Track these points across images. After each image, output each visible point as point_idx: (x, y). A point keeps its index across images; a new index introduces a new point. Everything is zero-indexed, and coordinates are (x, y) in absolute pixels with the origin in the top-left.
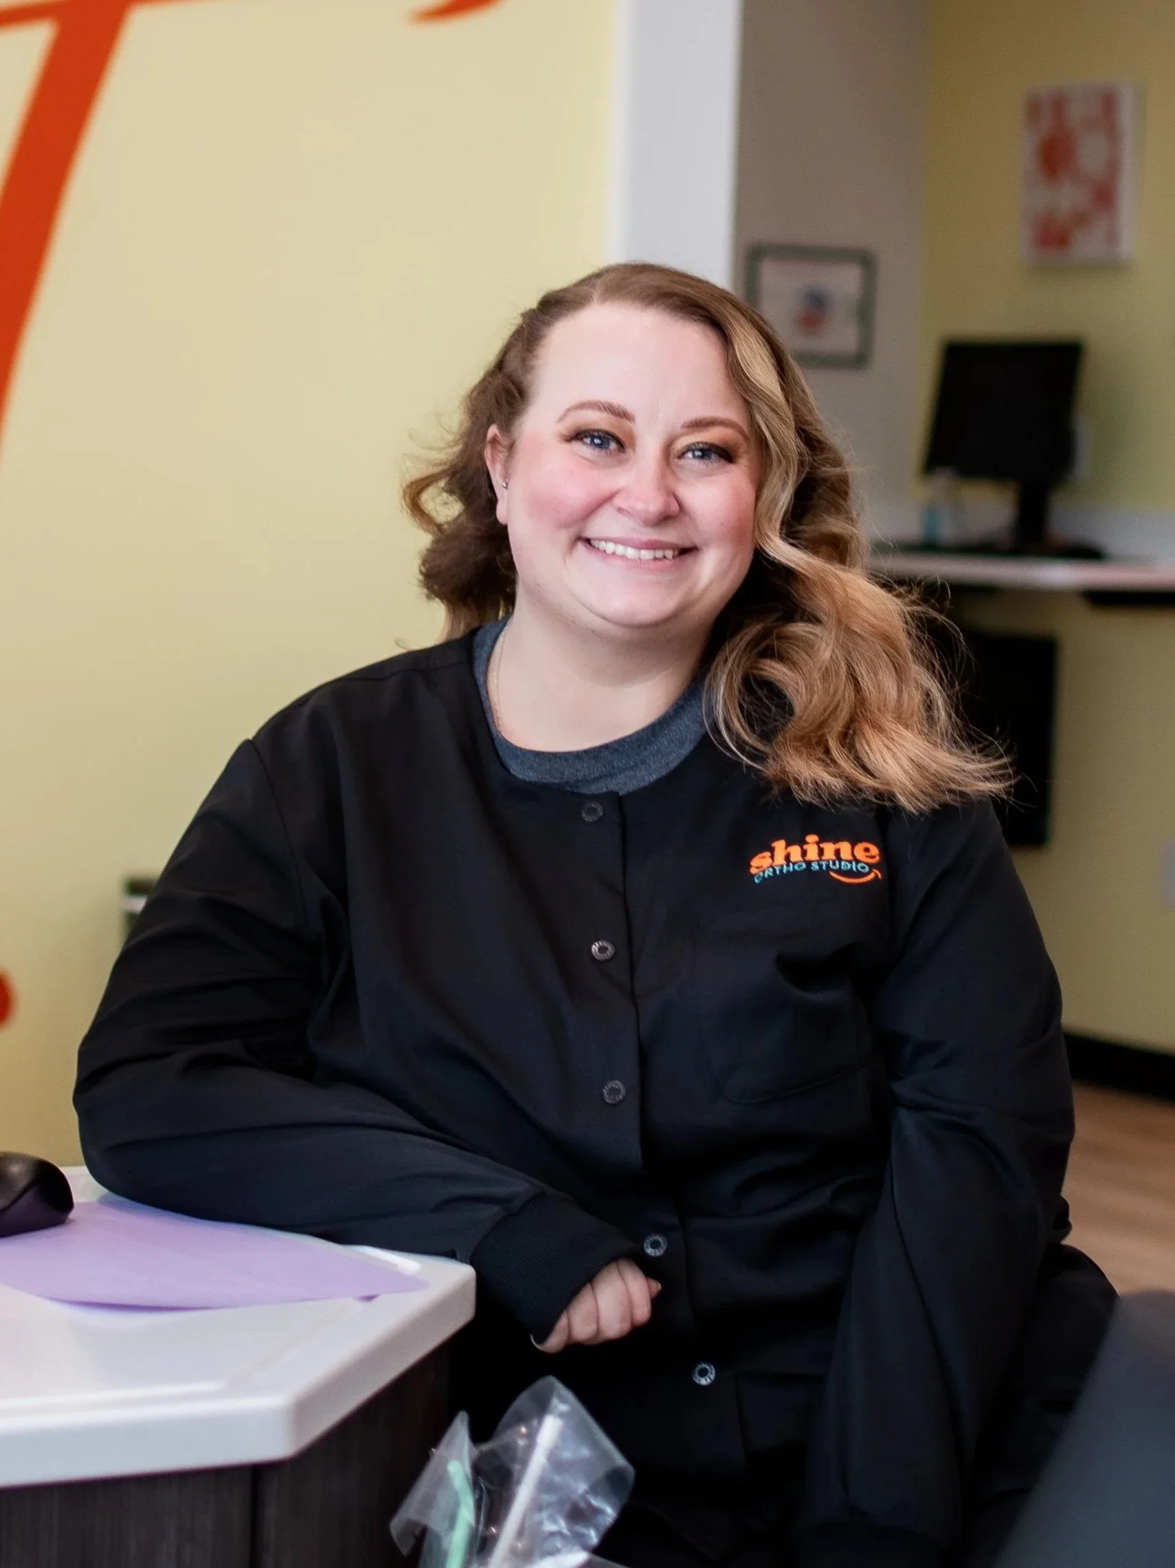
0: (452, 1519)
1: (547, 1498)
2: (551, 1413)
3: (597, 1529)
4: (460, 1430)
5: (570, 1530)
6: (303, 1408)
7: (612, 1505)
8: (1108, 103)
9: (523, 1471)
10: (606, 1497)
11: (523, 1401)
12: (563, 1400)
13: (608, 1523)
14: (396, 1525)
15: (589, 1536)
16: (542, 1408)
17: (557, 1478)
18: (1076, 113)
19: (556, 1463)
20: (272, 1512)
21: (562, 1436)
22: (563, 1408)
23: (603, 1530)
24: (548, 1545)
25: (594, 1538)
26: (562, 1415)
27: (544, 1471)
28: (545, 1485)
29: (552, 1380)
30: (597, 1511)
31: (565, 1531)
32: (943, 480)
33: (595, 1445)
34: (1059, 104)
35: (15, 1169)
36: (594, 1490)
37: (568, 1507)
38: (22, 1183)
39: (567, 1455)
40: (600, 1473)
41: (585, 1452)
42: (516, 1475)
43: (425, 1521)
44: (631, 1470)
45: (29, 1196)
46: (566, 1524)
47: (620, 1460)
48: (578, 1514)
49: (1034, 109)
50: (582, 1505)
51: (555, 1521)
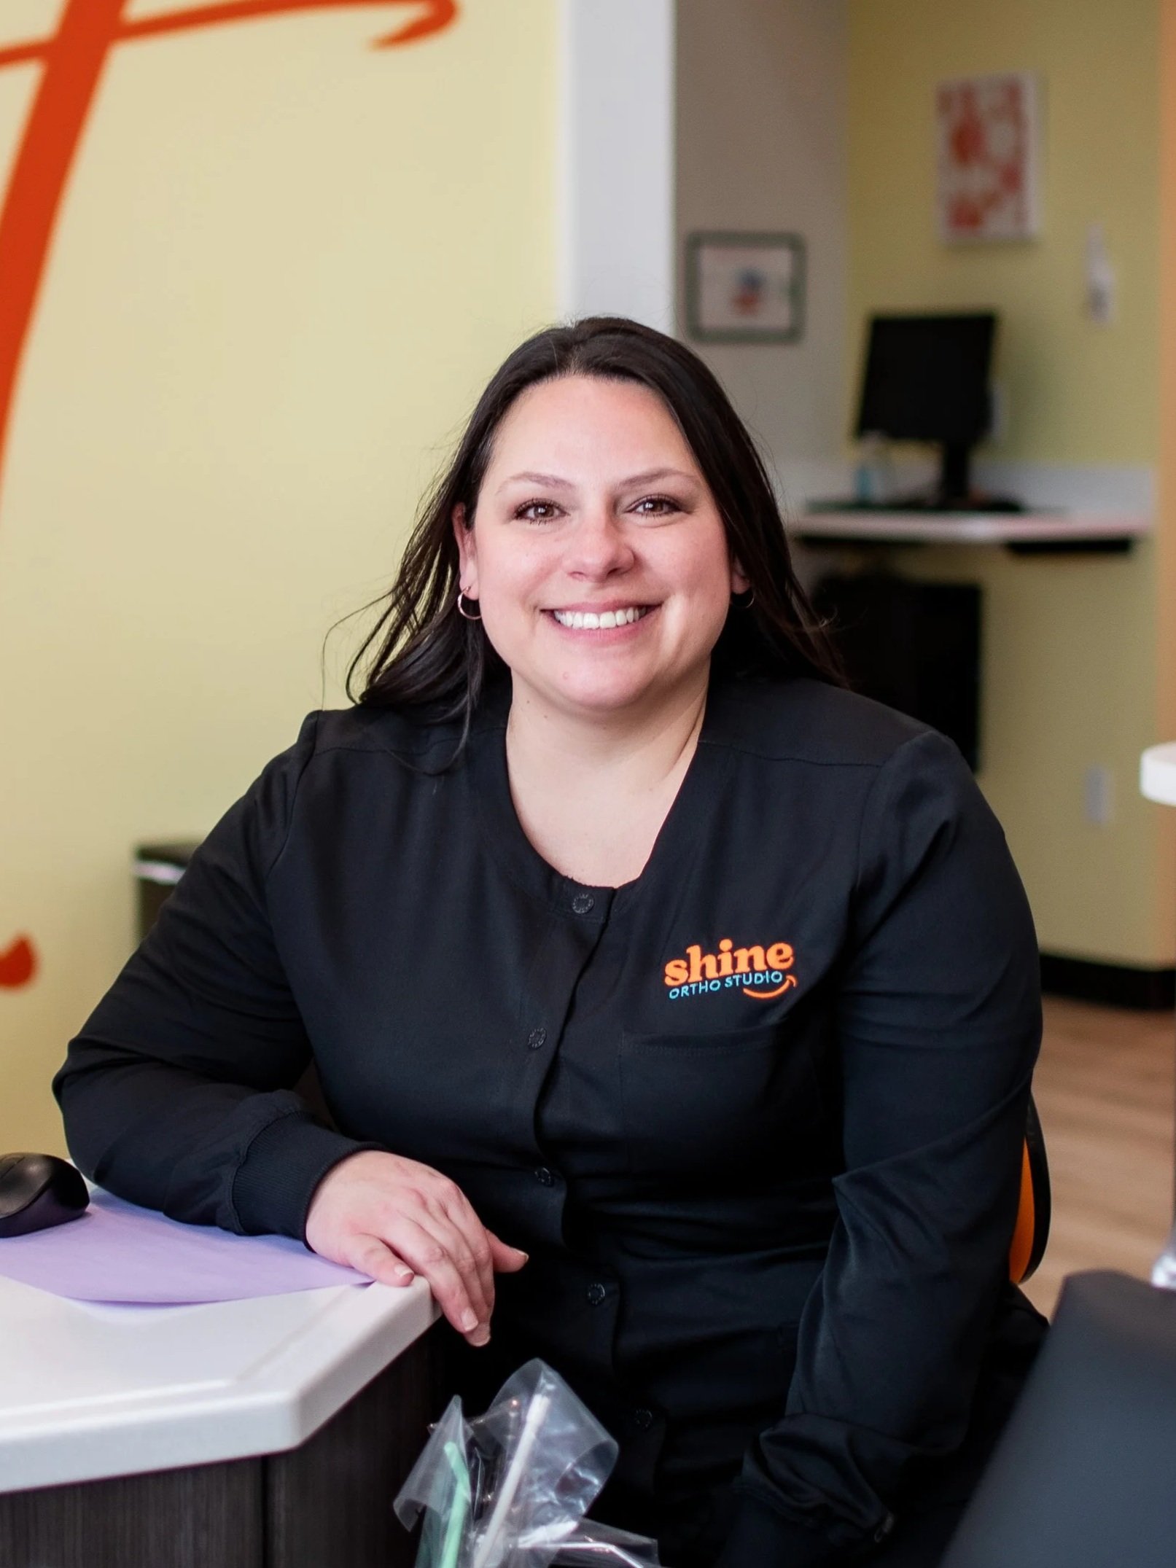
0: (450, 1496)
1: (538, 1471)
2: (539, 1392)
3: (585, 1498)
4: (455, 1410)
5: (560, 1501)
6: (307, 1400)
7: (598, 1477)
9: (515, 1444)
10: (593, 1469)
11: (512, 1381)
12: (550, 1381)
13: (595, 1494)
14: (398, 1505)
15: (578, 1507)
16: (531, 1388)
17: (547, 1453)
18: (985, 102)
19: (544, 1439)
20: (281, 1497)
21: (550, 1412)
22: (550, 1387)
23: (591, 1500)
24: (541, 1514)
25: (583, 1507)
26: (548, 1394)
27: (534, 1444)
28: (536, 1460)
29: (538, 1362)
30: (586, 1483)
31: (556, 1502)
32: (873, 444)
33: (580, 1422)
34: (968, 95)
35: (34, 1169)
36: (581, 1464)
37: (557, 1481)
38: (41, 1183)
39: (555, 1431)
40: (587, 1448)
41: (571, 1428)
42: (508, 1448)
43: (424, 1502)
44: (615, 1446)
45: (45, 1195)
46: (556, 1496)
47: (604, 1436)
48: (568, 1486)
49: (945, 101)
50: (571, 1477)
51: (546, 1494)
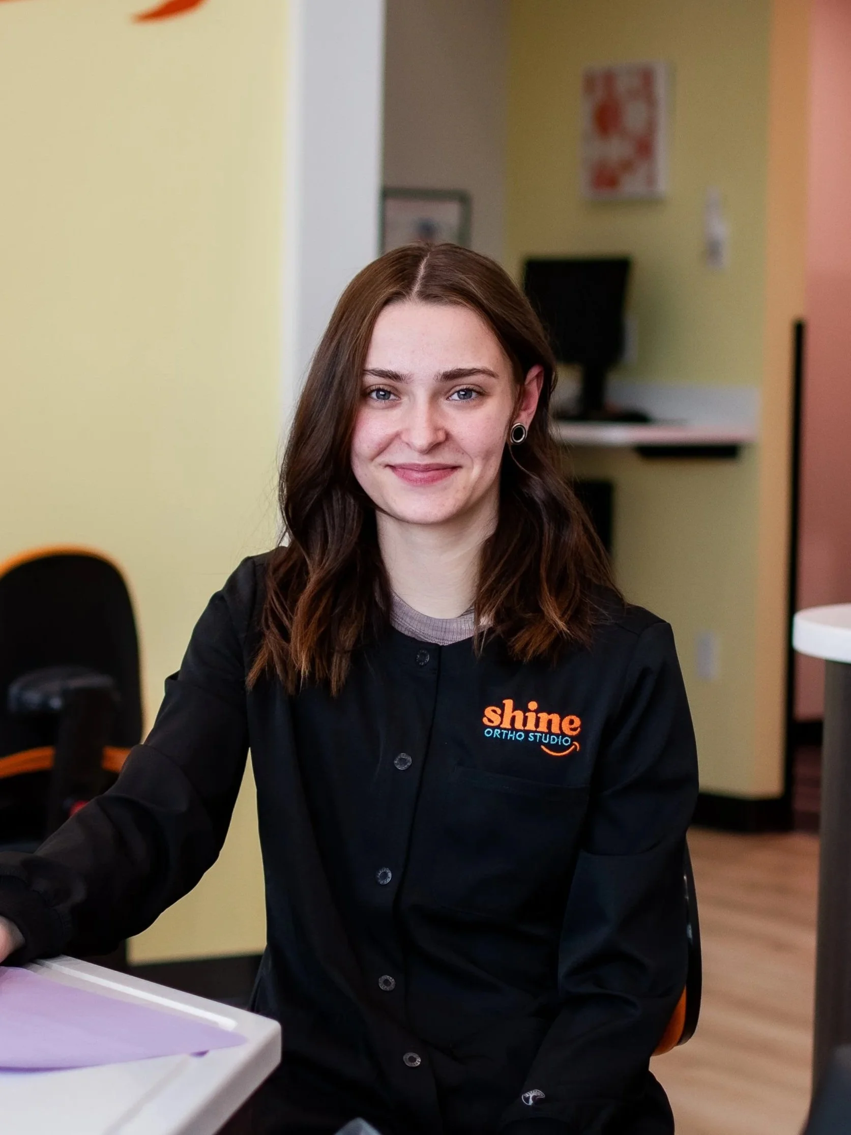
8: (647, 78)
18: (623, 85)
34: (609, 78)
49: (590, 83)
